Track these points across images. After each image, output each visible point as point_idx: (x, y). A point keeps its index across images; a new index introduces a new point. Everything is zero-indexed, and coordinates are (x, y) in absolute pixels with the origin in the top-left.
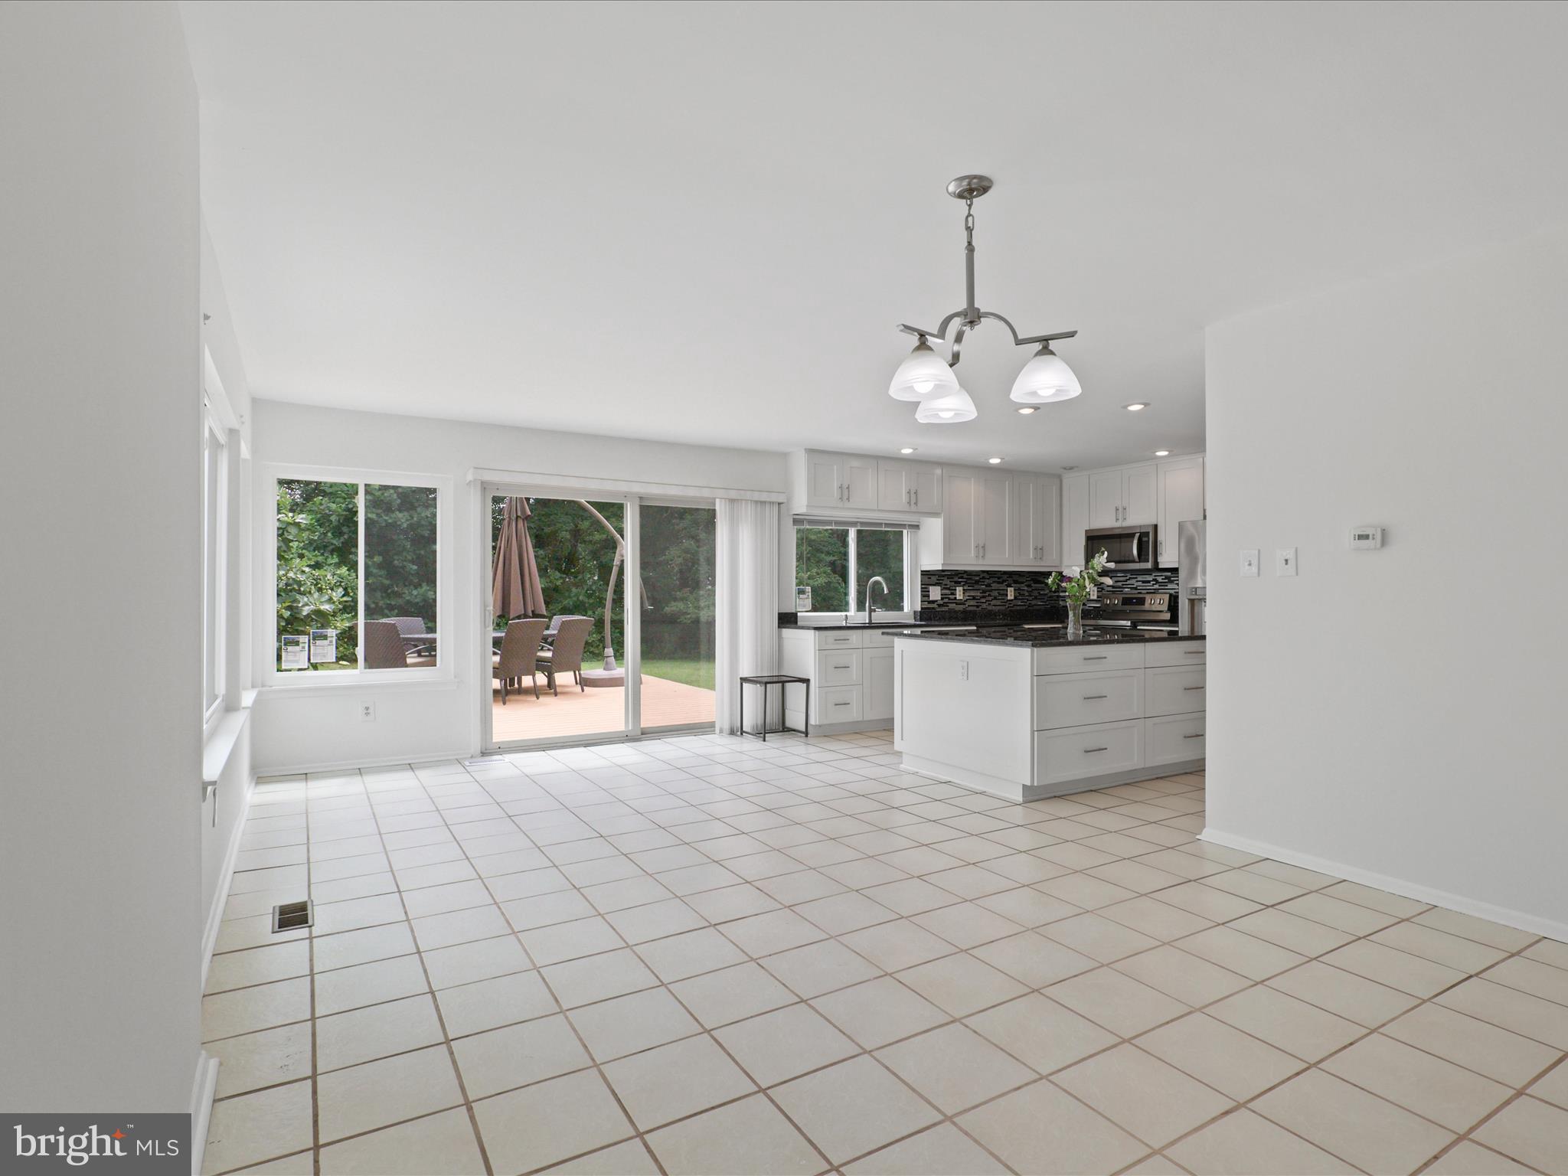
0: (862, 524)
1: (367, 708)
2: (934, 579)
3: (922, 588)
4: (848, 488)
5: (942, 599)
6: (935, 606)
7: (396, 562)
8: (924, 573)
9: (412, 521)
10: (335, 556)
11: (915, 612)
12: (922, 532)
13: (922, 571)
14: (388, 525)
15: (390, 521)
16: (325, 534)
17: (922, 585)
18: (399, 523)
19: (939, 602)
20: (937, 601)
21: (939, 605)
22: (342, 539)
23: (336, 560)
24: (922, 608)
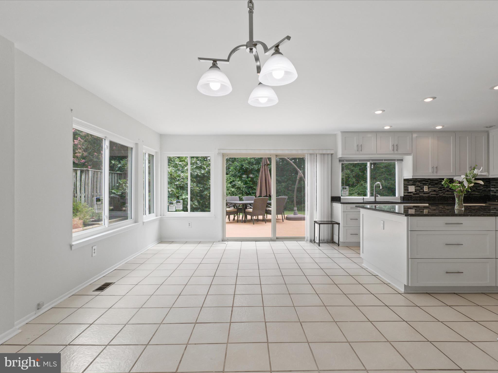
0: (372, 160)
1: (189, 224)
2: (411, 182)
3: (404, 186)
4: (361, 146)
5: (415, 191)
6: (412, 194)
7: (254, 180)
8: (405, 180)
9: (259, 168)
10: (238, 178)
11: (401, 197)
12: (404, 162)
13: (404, 179)
14: (252, 169)
15: (252, 168)
16: (236, 172)
17: (404, 185)
18: (255, 168)
19: (414, 193)
20: (413, 192)
21: (414, 194)
22: (240, 174)
23: (238, 179)
24: (404, 195)
